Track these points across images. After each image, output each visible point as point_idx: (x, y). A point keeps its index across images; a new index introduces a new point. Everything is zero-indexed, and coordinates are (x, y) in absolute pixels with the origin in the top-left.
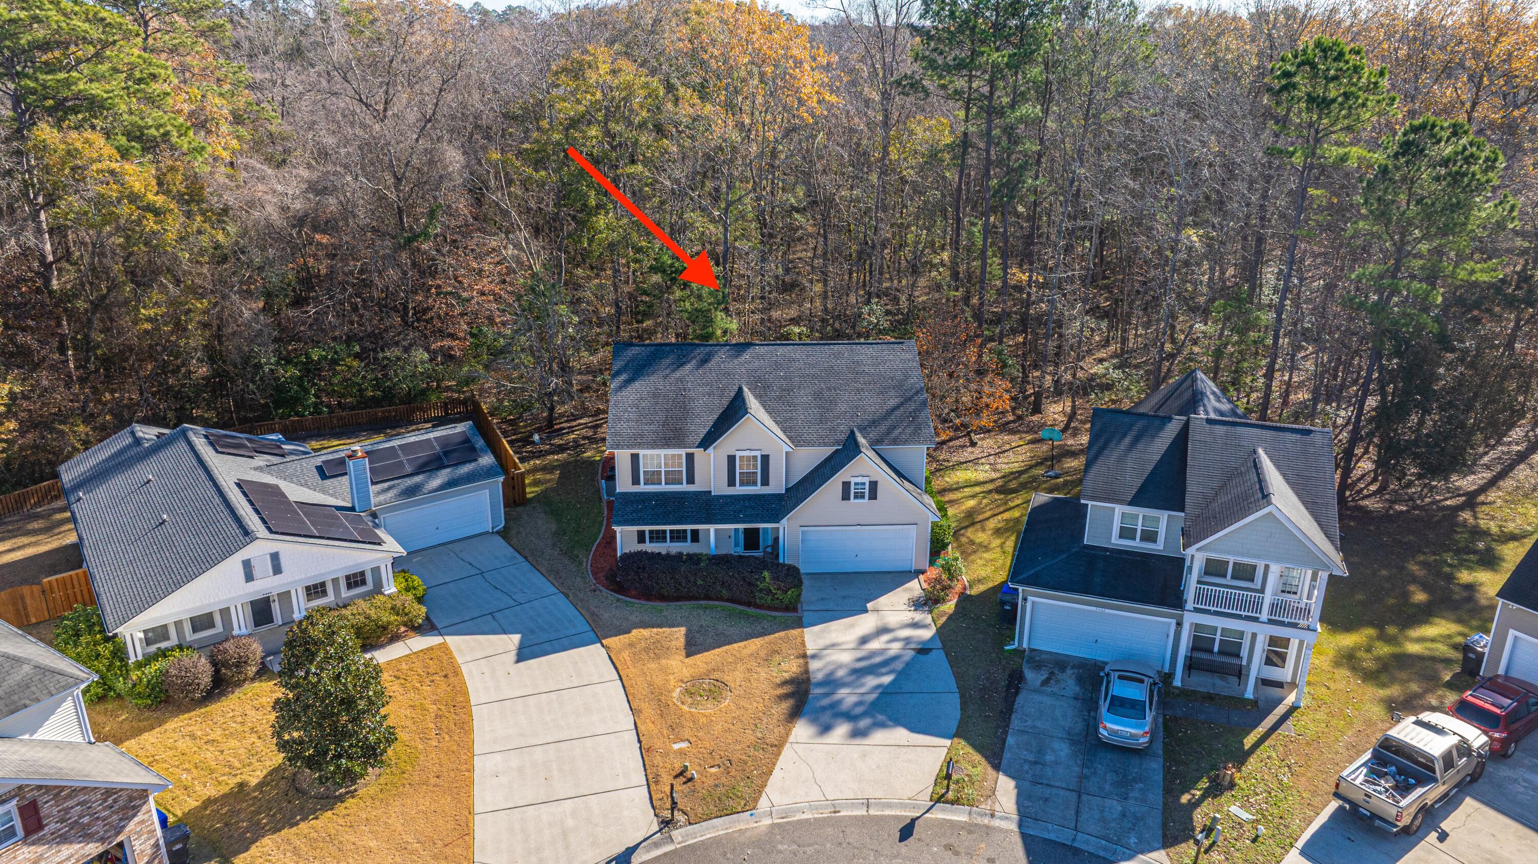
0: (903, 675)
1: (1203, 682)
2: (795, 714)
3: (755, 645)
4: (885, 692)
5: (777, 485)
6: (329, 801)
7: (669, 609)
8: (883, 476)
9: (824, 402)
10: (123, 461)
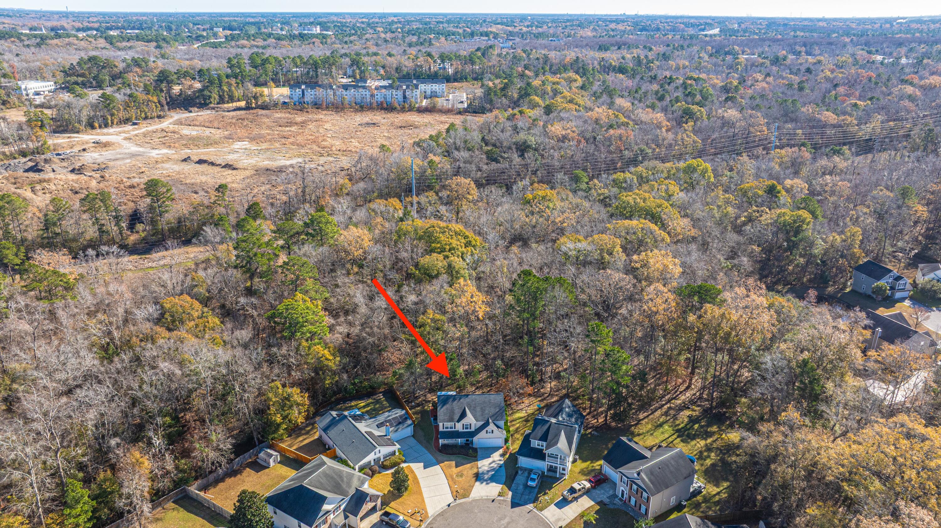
0: (496, 472)
1: (551, 474)
2: (476, 480)
3: (469, 465)
4: (493, 475)
5: (473, 429)
6: (401, 496)
7: (452, 457)
8: (495, 428)
9: (483, 410)
10: (334, 423)
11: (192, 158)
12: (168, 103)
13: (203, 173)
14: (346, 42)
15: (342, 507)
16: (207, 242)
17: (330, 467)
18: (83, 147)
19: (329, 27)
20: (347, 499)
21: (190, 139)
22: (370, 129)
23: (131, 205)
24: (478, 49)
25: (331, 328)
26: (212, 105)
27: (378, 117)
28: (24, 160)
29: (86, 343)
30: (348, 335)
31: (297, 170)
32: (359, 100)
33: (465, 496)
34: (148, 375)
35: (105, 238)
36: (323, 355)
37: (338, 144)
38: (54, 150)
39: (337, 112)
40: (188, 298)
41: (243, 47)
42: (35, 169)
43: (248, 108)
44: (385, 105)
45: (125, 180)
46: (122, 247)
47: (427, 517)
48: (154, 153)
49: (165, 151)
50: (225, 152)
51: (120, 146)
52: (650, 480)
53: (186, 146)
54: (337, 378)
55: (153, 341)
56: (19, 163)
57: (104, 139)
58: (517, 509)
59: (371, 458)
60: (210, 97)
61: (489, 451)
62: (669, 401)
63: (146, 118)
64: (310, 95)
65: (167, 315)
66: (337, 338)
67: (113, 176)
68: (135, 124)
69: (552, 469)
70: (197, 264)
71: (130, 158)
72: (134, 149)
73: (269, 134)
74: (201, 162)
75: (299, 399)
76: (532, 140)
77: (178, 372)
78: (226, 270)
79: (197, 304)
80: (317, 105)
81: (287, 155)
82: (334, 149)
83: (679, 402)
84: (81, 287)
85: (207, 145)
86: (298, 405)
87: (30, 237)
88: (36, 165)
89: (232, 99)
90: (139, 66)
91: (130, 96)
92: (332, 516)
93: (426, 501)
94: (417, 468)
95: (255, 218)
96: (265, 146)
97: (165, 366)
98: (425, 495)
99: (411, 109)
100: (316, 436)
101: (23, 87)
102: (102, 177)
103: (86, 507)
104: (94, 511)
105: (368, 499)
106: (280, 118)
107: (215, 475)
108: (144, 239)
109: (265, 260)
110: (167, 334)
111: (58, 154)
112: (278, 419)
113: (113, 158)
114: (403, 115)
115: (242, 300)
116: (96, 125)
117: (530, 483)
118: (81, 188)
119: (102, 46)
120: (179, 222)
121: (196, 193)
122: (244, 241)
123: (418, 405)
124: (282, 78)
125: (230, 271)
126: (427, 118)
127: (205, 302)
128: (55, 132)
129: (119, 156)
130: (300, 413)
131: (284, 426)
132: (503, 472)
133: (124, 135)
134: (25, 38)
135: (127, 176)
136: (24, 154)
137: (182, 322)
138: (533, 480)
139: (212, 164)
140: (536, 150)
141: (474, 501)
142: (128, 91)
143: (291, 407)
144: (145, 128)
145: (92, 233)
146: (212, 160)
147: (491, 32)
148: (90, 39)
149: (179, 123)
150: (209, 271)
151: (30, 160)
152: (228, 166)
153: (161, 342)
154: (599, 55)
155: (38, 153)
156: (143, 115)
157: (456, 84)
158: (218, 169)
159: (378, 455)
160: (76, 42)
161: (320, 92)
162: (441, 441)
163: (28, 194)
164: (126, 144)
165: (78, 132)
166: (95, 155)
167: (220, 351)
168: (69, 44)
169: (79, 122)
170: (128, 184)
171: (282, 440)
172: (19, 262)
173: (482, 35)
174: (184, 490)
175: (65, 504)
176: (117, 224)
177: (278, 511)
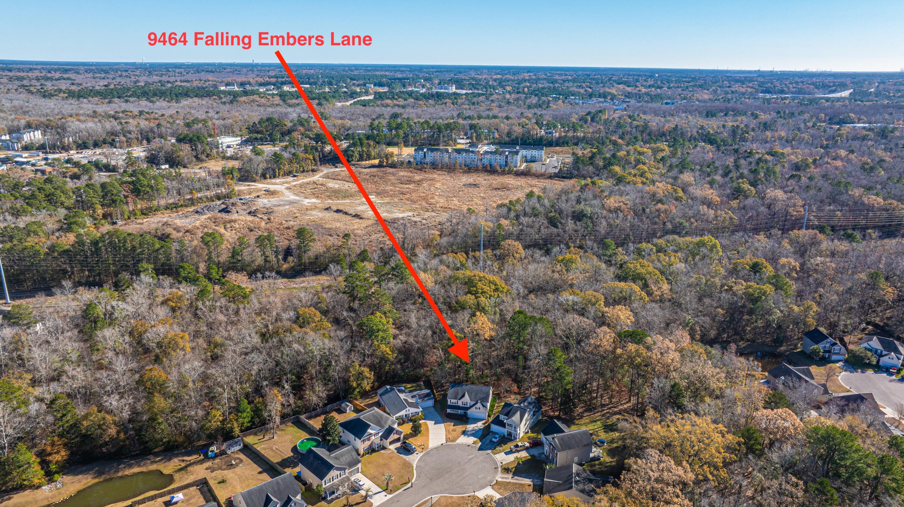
0: (476, 432)
2: (463, 434)
3: (461, 426)
4: (473, 433)
5: (468, 406)
6: (416, 436)
7: (452, 420)
8: (481, 406)
9: (476, 395)
10: (387, 392)
11: (332, 208)
12: (320, 159)
13: (338, 221)
14: (474, 104)
15: (380, 434)
16: (331, 274)
17: (376, 412)
18: (258, 194)
19: (464, 85)
20: (384, 430)
21: (333, 191)
22: (471, 190)
23: (287, 242)
24: (589, 113)
25: (395, 337)
26: (353, 162)
27: (481, 179)
28: (220, 202)
29: (255, 330)
30: (406, 342)
31: (406, 221)
32: (468, 163)
33: (452, 441)
34: (286, 350)
35: (268, 265)
36: (386, 351)
37: (442, 201)
38: (238, 195)
39: (449, 172)
40: (314, 309)
41: (387, 106)
42: (226, 211)
43: (380, 166)
44: (489, 168)
45: (284, 222)
46: (278, 273)
47: (427, 448)
48: (307, 202)
49: (314, 200)
50: (356, 204)
51: (283, 195)
52: (560, 443)
53: (329, 197)
54: (393, 367)
55: (291, 333)
56: (216, 205)
57: (272, 187)
58: (481, 452)
59: (403, 413)
60: (352, 156)
61: (476, 420)
62: (610, 408)
63: (303, 171)
64: (430, 157)
65: (301, 319)
66: (398, 343)
67: (276, 219)
68: (295, 176)
69: (510, 434)
70: (323, 289)
71: (289, 205)
72: (293, 197)
73: (391, 190)
74: (338, 211)
75: (368, 375)
76: (588, 210)
77: (302, 350)
78: (338, 294)
79: (318, 313)
80: (434, 166)
81: (402, 209)
82: (438, 206)
83: (616, 410)
84: (253, 296)
85: (345, 197)
86: (367, 378)
87: (222, 261)
88: (227, 208)
89: (369, 158)
90: (302, 125)
91: (294, 154)
92: (373, 438)
93: (430, 440)
94: (430, 424)
95: (363, 261)
96: (387, 200)
97: (296, 346)
98: (430, 437)
99: (510, 172)
100: (376, 400)
101: (220, 142)
102: (269, 219)
103: (248, 415)
104: (252, 418)
105: (394, 432)
106: (403, 176)
107: (316, 412)
108: (292, 267)
109: (362, 290)
110: (299, 329)
111: (241, 199)
112: (354, 384)
113: (277, 204)
114: (501, 177)
115: (345, 314)
116: (268, 176)
117: (494, 440)
118: (255, 228)
119: (277, 102)
120: (316, 259)
121: (331, 235)
122: (350, 277)
123: (443, 391)
124: (411, 138)
125: (341, 295)
126: (521, 181)
127: (325, 313)
128: (240, 180)
129: (281, 203)
130: (368, 384)
131: (358, 390)
132: (481, 433)
133: (286, 185)
134: (222, 96)
135: (286, 219)
136: (218, 198)
137: (309, 323)
138: (496, 438)
139: (346, 213)
140: (591, 218)
141: (458, 444)
142: (293, 151)
143: (363, 379)
144: (303, 180)
145: (259, 261)
146: (346, 210)
147: (609, 93)
148: (268, 97)
149: (327, 176)
150: (329, 294)
151: (223, 203)
152: (357, 216)
153: (295, 333)
154: (702, 121)
155: (228, 197)
156: (301, 169)
157: (557, 148)
158: (349, 218)
159: (408, 413)
160: (258, 99)
161: (437, 155)
162: (449, 411)
163: (222, 230)
164: (287, 192)
165: (255, 181)
166: (265, 201)
167: (326, 341)
168: (253, 101)
169: (257, 173)
170: (286, 226)
171: (356, 399)
172: (218, 278)
173: (600, 96)
174: (298, 418)
175: (238, 411)
176: (276, 257)
177: (345, 431)
